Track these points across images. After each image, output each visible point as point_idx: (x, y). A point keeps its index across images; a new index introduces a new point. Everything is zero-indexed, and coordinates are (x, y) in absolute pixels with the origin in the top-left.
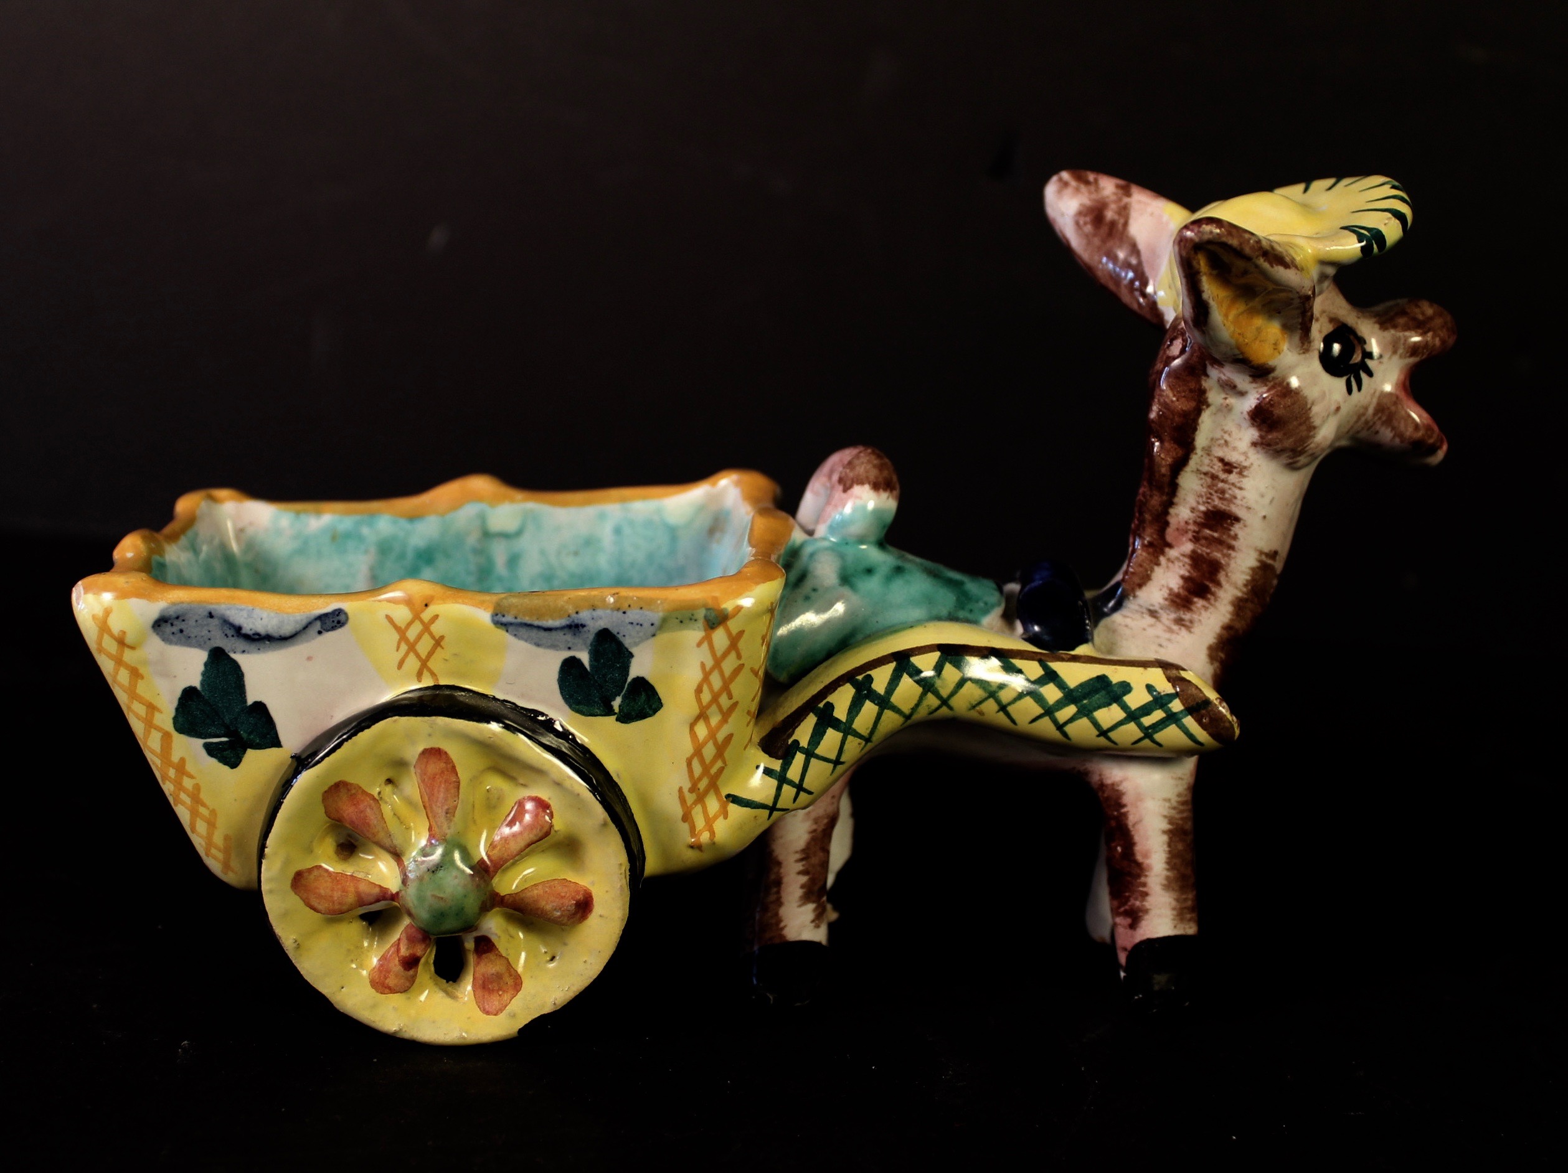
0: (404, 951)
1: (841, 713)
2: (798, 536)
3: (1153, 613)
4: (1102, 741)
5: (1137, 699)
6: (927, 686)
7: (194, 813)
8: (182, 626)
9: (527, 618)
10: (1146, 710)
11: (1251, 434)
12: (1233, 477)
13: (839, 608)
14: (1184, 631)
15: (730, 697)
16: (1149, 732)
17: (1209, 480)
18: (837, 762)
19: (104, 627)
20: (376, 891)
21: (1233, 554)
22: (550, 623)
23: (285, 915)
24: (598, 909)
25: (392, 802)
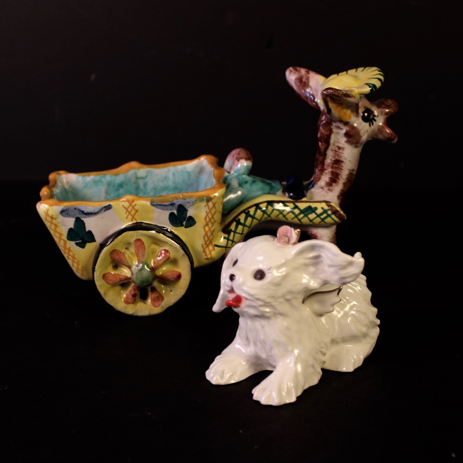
0: (132, 292)
1: (242, 221)
2: (226, 174)
3: (322, 188)
4: (311, 223)
5: (319, 211)
6: (264, 212)
7: (73, 261)
8: (68, 212)
9: (160, 203)
10: (322, 214)
11: (345, 139)
12: (341, 151)
13: (239, 193)
14: (330, 192)
15: (214, 219)
16: (323, 220)
17: (334, 152)
18: (242, 234)
19: (47, 214)
20: (125, 277)
21: (342, 171)
22: (166, 204)
23: (101, 286)
24: (183, 277)
25: (128, 254)
